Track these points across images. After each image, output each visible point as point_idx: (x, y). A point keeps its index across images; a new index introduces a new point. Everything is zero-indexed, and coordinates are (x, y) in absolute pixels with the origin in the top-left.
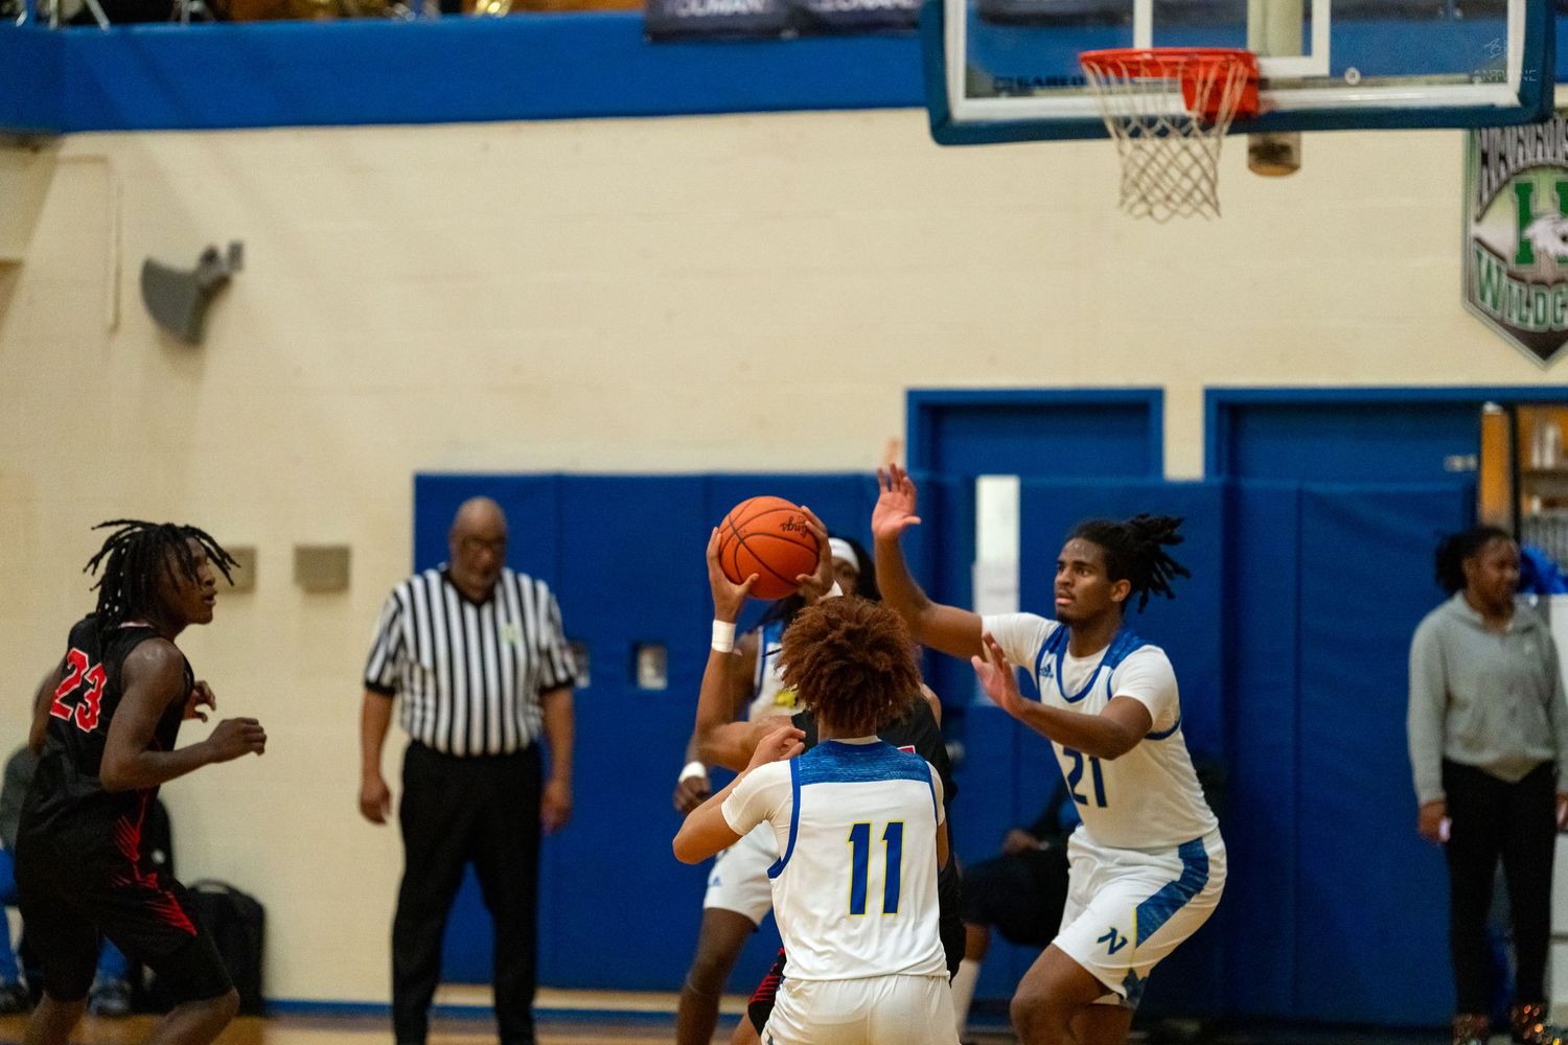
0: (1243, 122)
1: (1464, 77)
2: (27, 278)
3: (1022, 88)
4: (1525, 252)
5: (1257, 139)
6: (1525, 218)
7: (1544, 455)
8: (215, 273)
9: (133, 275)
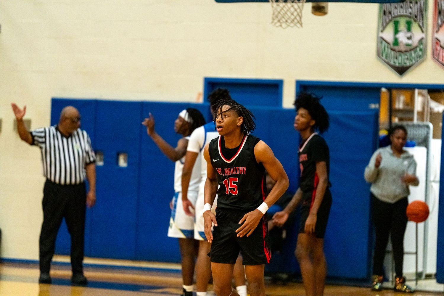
4: (396, 42)
5: (315, 4)
6: (396, 31)
7: (399, 105)
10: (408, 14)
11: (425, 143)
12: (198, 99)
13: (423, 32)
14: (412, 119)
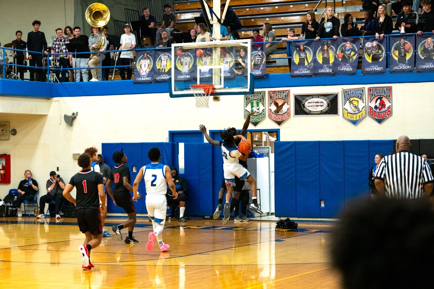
0: (212, 94)
1: (242, 88)
2: (48, 117)
3: (182, 90)
4: (252, 110)
5: (214, 96)
6: (252, 107)
7: (256, 139)
8: (74, 116)
9: (63, 116)
10: (257, 99)
11: (268, 155)
12: (167, 140)
13: (264, 106)
14: (262, 145)
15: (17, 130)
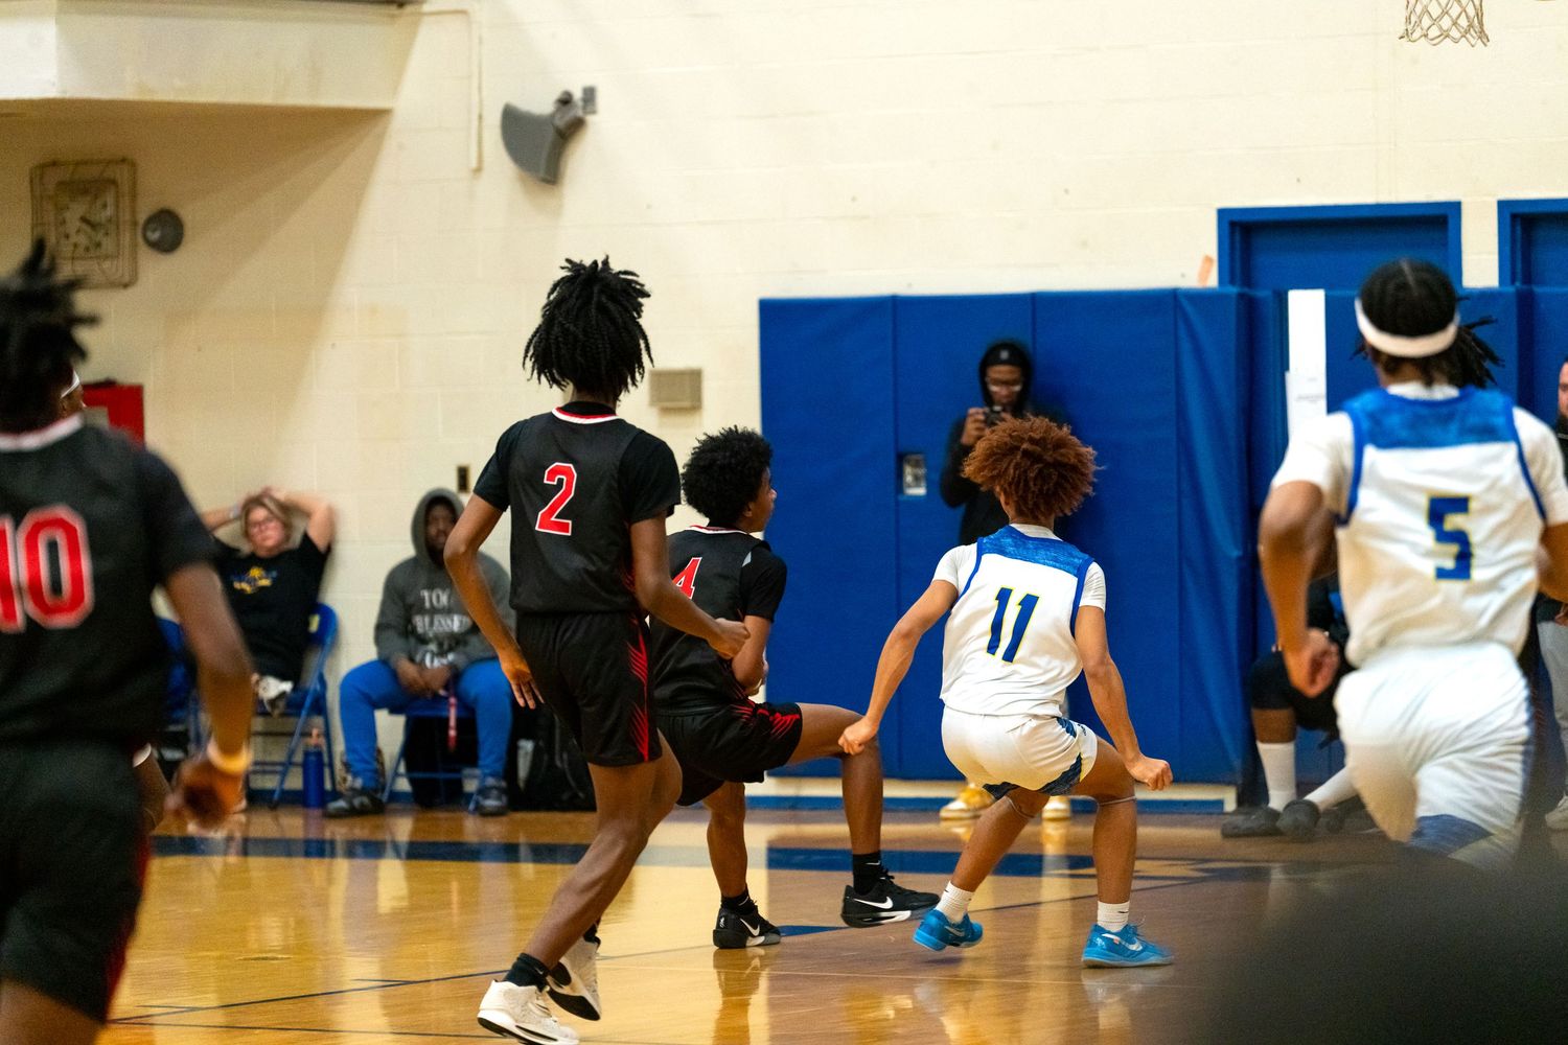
2: (396, 124)
8: (570, 115)
9: (494, 119)
12: (1204, 274)
15: (187, 214)
